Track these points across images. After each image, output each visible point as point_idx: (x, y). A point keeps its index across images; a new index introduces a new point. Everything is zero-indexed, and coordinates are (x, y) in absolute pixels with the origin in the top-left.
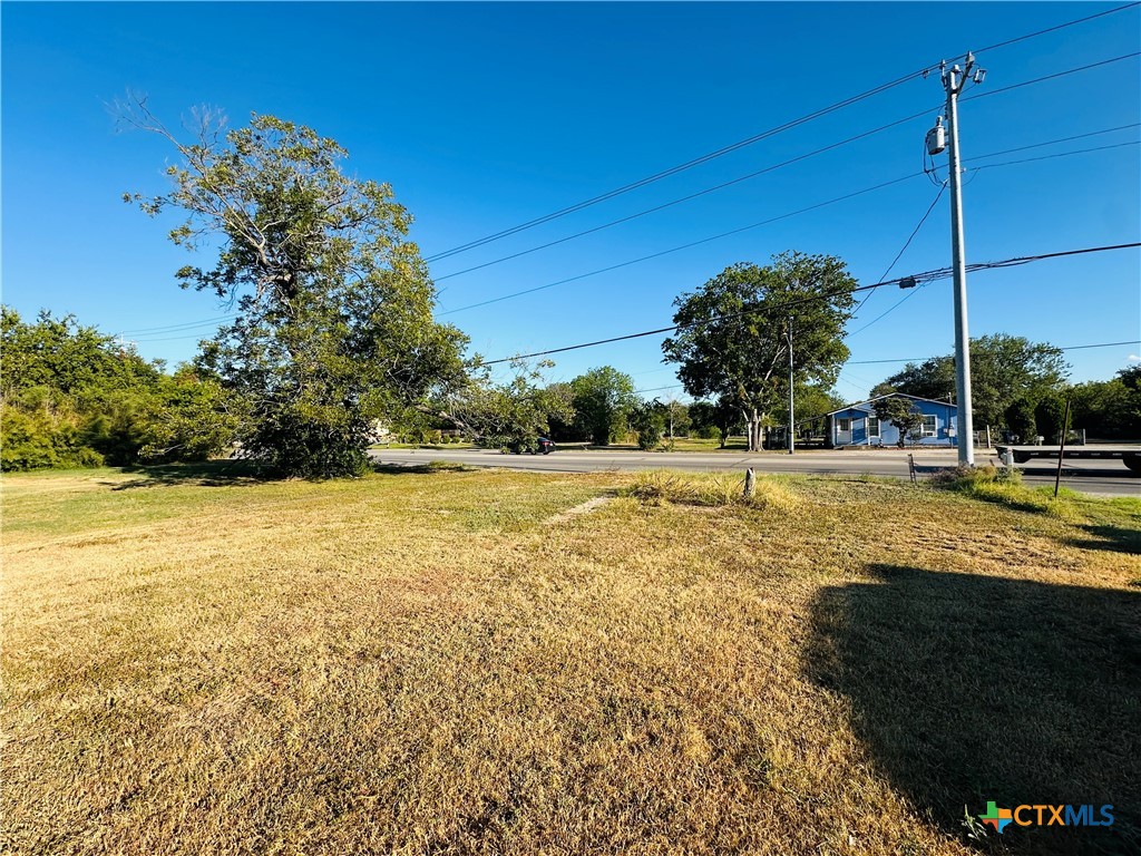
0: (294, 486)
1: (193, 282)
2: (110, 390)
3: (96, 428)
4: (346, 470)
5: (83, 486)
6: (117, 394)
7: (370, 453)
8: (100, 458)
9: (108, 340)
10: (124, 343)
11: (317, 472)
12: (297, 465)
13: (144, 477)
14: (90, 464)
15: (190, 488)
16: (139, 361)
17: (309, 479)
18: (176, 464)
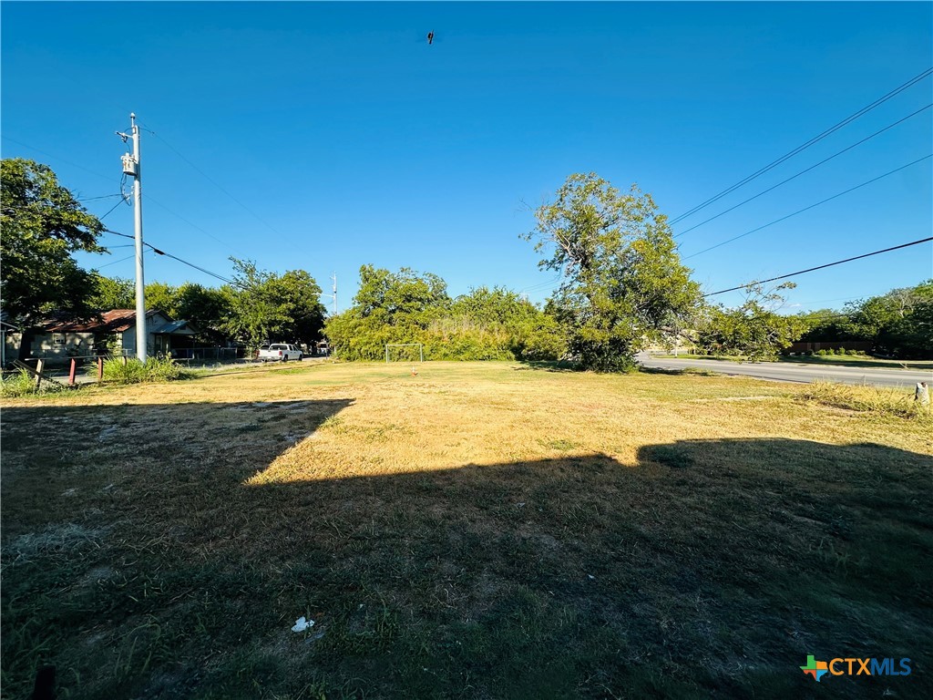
0: (589, 374)
1: (545, 266)
2: (517, 322)
3: (512, 342)
4: (617, 368)
5: (506, 368)
6: (521, 323)
7: (637, 359)
8: (513, 356)
9: (517, 296)
10: (523, 296)
11: (601, 368)
12: (591, 364)
13: (528, 366)
14: (509, 358)
15: (543, 372)
16: (528, 304)
17: (597, 372)
18: (543, 361)
